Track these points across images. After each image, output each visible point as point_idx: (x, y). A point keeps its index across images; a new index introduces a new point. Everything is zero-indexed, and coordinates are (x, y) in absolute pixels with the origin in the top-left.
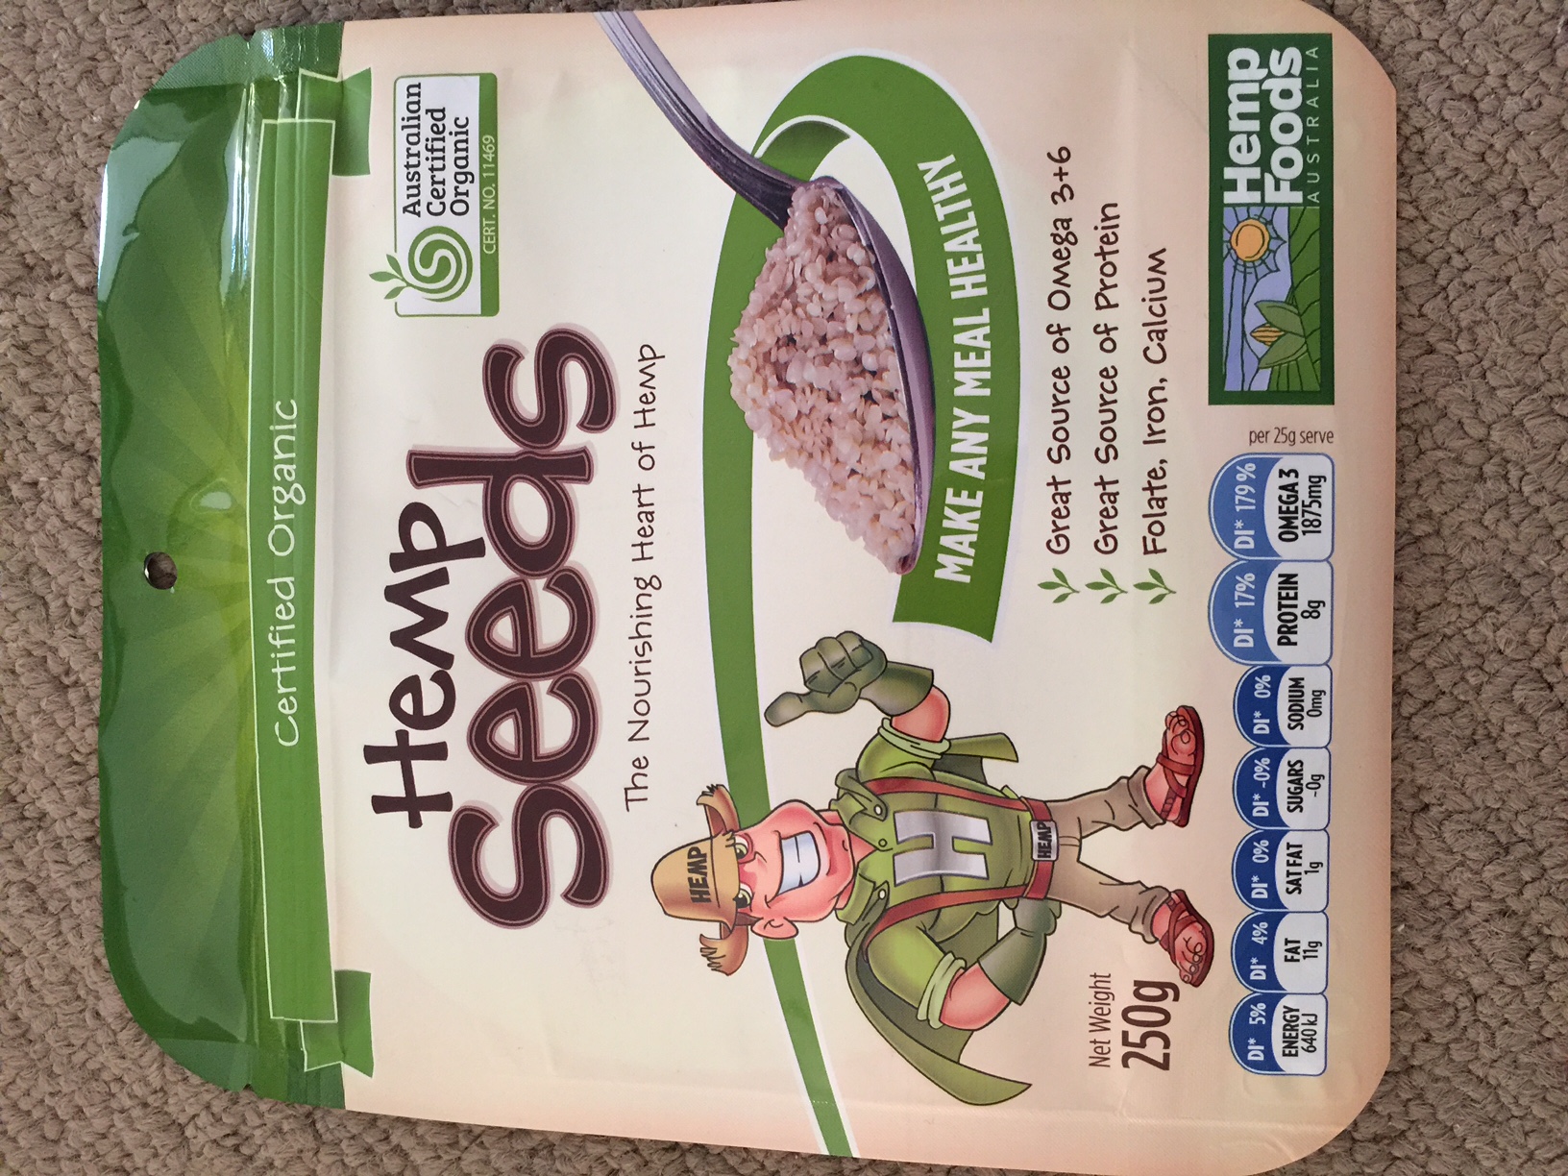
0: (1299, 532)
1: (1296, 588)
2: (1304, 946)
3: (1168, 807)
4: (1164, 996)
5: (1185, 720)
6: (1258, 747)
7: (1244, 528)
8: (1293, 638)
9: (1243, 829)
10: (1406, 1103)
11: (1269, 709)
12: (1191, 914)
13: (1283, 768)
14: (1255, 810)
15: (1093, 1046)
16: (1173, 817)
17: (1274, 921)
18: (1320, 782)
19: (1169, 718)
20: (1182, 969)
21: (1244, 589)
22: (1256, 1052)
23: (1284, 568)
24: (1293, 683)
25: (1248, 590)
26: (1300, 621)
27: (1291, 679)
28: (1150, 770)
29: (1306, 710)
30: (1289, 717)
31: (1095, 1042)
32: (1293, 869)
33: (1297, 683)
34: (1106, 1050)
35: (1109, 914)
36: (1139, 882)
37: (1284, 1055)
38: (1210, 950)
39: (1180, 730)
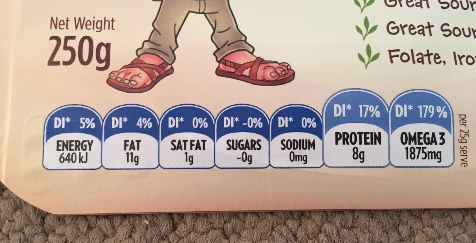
0: (407, 145)
1: (372, 144)
2: (136, 153)
3: (229, 64)
4: (99, 61)
5: (286, 74)
6: (270, 120)
7: (408, 110)
8: (340, 142)
9: (215, 111)
10: (21, 231)
11: (295, 127)
12: (157, 78)
13: (256, 137)
14: (228, 119)
15: (65, 20)
16: (222, 67)
17: (153, 132)
18: (247, 162)
19: (286, 65)
20: (118, 72)
21: (371, 111)
22: (60, 123)
23: (384, 136)
24: (312, 142)
25: (370, 113)
26: (351, 146)
27: (314, 141)
28: (252, 53)
29: (294, 151)
30: (289, 140)
31: (67, 20)
32: (188, 144)
33: (312, 145)
34: (62, 27)
35: (155, 29)
36: (178, 46)
37: (58, 142)
38: (132, 90)
39: (279, 71)
